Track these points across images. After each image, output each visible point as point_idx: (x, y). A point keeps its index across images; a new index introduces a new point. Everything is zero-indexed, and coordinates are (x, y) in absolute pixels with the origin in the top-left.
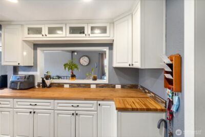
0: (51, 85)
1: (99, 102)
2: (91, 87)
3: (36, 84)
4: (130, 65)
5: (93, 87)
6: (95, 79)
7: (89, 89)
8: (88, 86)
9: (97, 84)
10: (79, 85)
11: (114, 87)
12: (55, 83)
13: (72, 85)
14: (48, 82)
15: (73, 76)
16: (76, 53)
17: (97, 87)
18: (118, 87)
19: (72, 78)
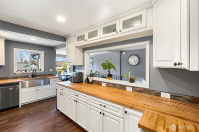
0: (93, 82)
1: (126, 109)
2: (127, 90)
3: (84, 80)
4: (175, 64)
5: (129, 89)
6: (132, 81)
7: (124, 91)
8: (123, 87)
9: (133, 87)
10: (114, 85)
11: (158, 94)
12: (96, 81)
13: (108, 84)
14: (91, 79)
15: (110, 76)
16: (124, 53)
17: (133, 90)
18: (166, 96)
19: (109, 78)
